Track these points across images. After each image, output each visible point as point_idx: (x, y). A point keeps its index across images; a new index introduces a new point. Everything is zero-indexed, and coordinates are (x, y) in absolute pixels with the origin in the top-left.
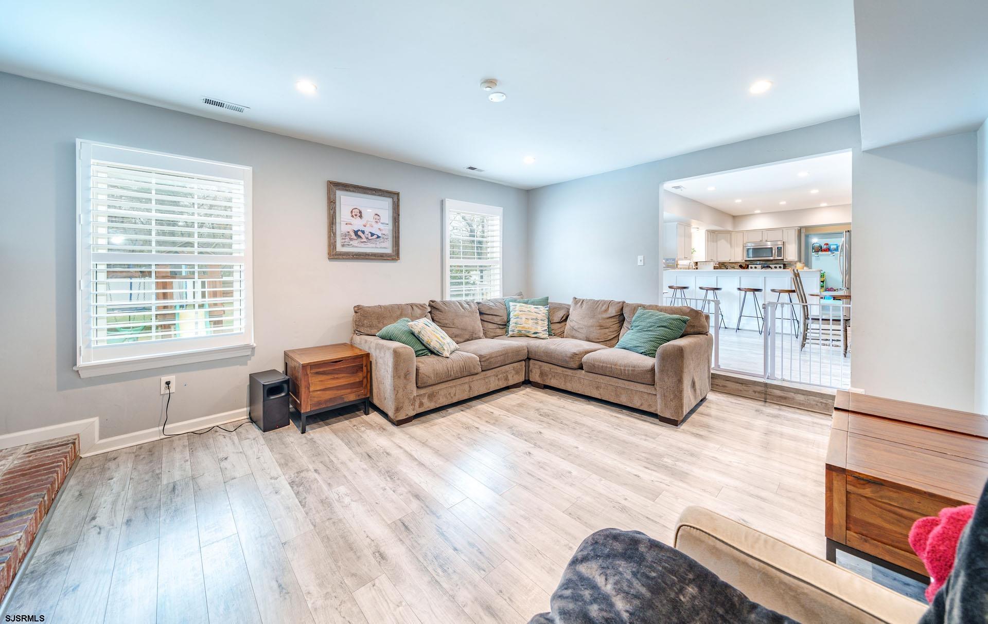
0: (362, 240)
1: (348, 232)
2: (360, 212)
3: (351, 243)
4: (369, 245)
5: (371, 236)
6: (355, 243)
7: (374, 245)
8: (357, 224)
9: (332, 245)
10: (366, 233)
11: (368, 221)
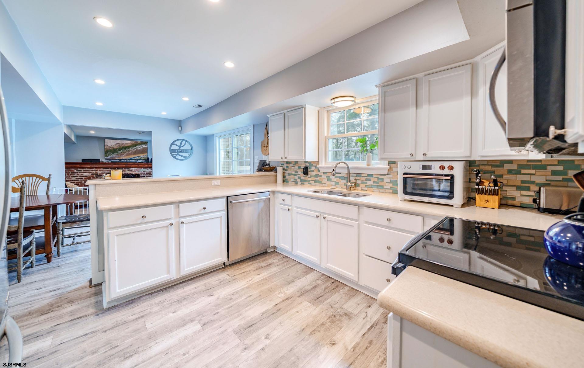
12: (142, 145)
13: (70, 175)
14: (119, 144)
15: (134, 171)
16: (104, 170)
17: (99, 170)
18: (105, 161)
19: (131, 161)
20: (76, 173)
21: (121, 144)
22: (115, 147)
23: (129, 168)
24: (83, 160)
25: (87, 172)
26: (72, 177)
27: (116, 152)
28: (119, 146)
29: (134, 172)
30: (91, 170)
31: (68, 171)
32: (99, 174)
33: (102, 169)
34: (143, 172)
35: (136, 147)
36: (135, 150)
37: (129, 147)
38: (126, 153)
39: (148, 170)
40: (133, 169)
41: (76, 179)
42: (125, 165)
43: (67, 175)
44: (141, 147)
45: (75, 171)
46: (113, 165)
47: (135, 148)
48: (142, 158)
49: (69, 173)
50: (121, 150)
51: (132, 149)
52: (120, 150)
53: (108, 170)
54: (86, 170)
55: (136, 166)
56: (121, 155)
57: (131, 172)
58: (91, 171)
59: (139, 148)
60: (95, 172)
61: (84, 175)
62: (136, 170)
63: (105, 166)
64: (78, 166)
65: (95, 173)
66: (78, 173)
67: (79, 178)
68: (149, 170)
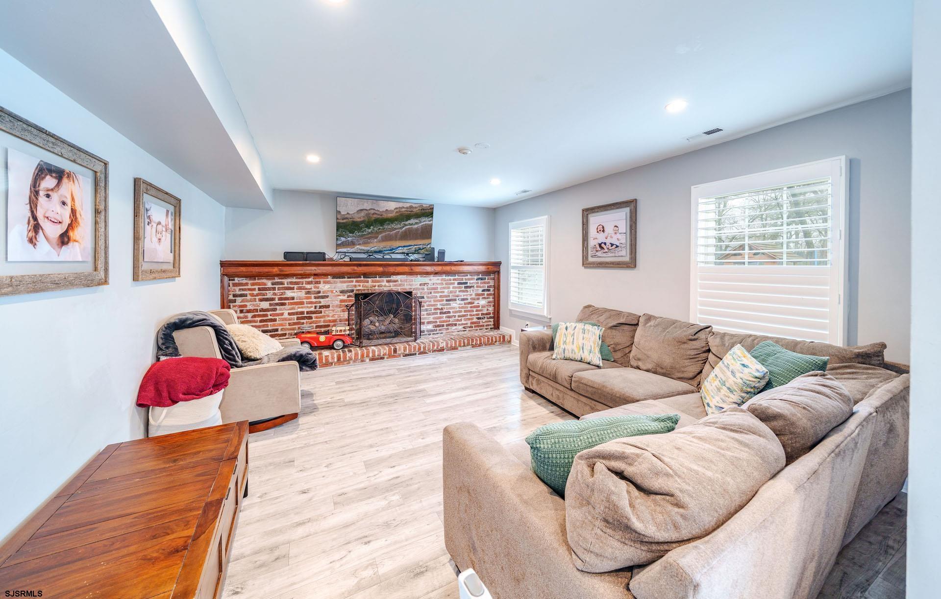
0: (604, 251)
1: (595, 246)
2: (603, 227)
3: (597, 253)
4: (610, 254)
5: (611, 246)
6: (599, 254)
7: (613, 255)
8: (601, 238)
9: (585, 257)
10: (608, 244)
11: (609, 234)
12: (423, 219)
13: (257, 295)
14: (366, 212)
15: (400, 283)
16: (335, 283)
17: (322, 280)
18: (336, 257)
19: (394, 256)
20: (269, 289)
21: (372, 212)
22: (358, 218)
23: (389, 274)
24: (287, 255)
25: (296, 286)
26: (261, 300)
27: (360, 229)
28: (368, 215)
29: (400, 285)
30: (304, 280)
31: (253, 284)
32: (324, 292)
33: (330, 279)
34: (420, 285)
35: (409, 222)
36: (404, 229)
37: (392, 220)
38: (384, 234)
39: (430, 280)
40: (399, 277)
41: (271, 305)
42: (380, 269)
43: (250, 294)
44: (420, 222)
45: (269, 284)
46: (356, 268)
47: (406, 225)
48: (420, 249)
49: (254, 290)
50: (372, 227)
51: (399, 226)
52: (368, 227)
53: (342, 282)
54: (294, 280)
55: (406, 269)
56: (369, 238)
57: (395, 286)
58: (304, 285)
59: (416, 226)
60: (315, 287)
61: (289, 294)
62: (406, 281)
63: (336, 269)
64: (275, 270)
65: (313, 289)
66: (274, 289)
67: (277, 304)
68: (432, 282)
